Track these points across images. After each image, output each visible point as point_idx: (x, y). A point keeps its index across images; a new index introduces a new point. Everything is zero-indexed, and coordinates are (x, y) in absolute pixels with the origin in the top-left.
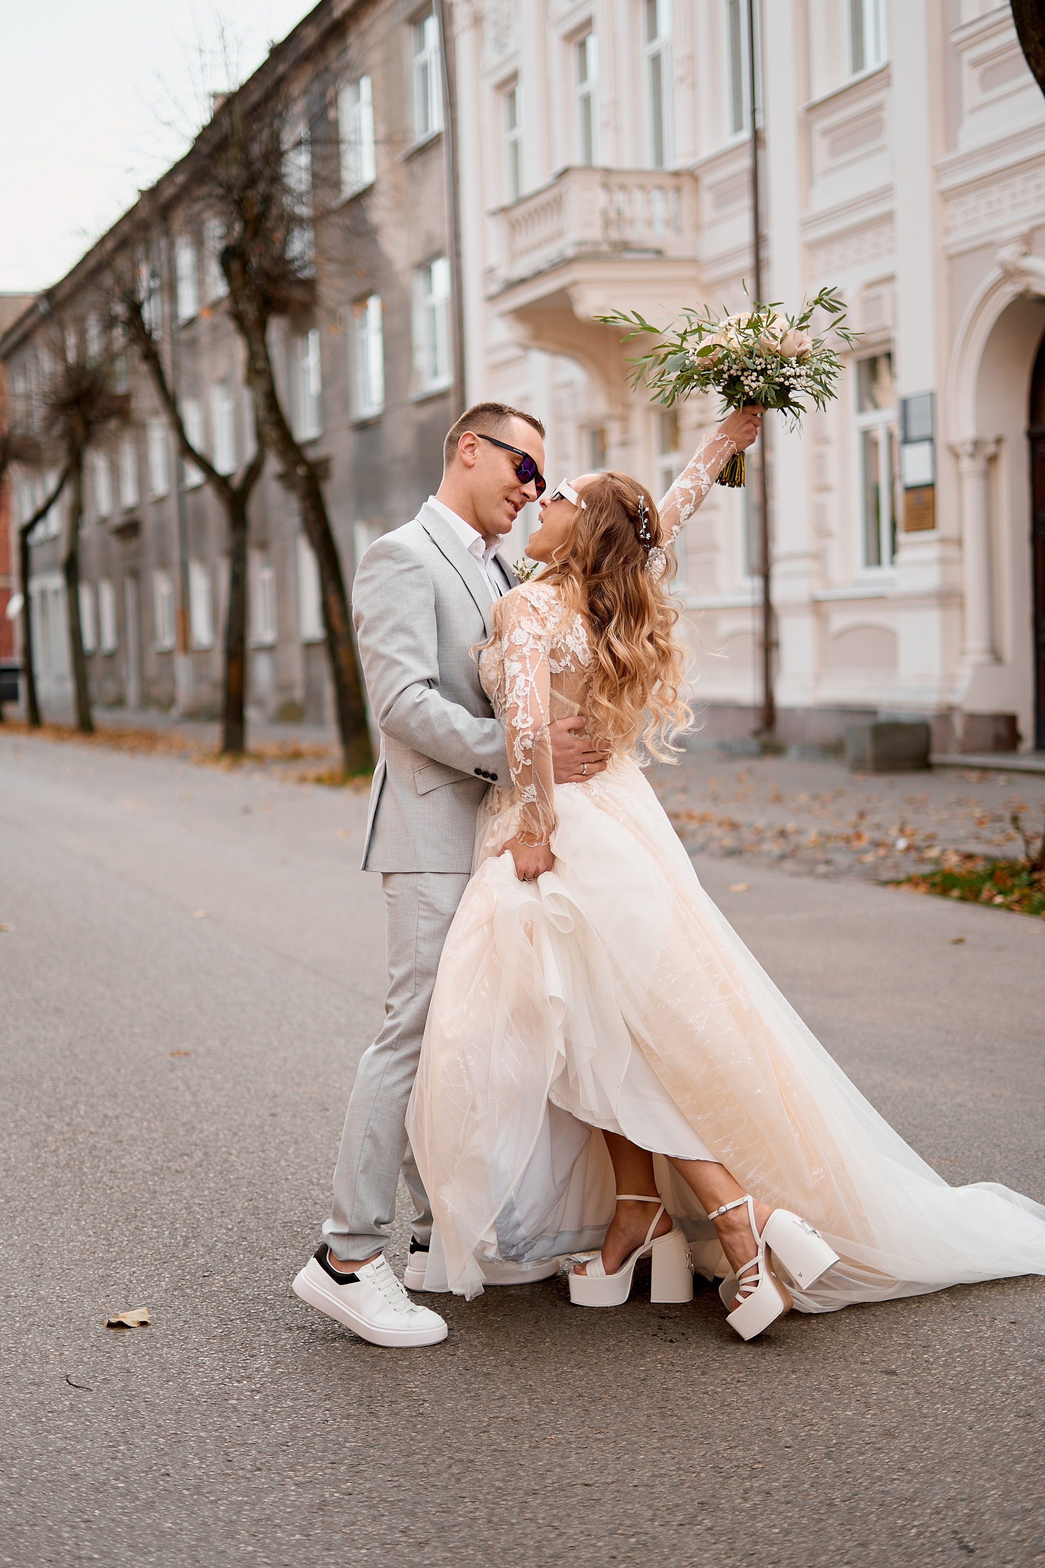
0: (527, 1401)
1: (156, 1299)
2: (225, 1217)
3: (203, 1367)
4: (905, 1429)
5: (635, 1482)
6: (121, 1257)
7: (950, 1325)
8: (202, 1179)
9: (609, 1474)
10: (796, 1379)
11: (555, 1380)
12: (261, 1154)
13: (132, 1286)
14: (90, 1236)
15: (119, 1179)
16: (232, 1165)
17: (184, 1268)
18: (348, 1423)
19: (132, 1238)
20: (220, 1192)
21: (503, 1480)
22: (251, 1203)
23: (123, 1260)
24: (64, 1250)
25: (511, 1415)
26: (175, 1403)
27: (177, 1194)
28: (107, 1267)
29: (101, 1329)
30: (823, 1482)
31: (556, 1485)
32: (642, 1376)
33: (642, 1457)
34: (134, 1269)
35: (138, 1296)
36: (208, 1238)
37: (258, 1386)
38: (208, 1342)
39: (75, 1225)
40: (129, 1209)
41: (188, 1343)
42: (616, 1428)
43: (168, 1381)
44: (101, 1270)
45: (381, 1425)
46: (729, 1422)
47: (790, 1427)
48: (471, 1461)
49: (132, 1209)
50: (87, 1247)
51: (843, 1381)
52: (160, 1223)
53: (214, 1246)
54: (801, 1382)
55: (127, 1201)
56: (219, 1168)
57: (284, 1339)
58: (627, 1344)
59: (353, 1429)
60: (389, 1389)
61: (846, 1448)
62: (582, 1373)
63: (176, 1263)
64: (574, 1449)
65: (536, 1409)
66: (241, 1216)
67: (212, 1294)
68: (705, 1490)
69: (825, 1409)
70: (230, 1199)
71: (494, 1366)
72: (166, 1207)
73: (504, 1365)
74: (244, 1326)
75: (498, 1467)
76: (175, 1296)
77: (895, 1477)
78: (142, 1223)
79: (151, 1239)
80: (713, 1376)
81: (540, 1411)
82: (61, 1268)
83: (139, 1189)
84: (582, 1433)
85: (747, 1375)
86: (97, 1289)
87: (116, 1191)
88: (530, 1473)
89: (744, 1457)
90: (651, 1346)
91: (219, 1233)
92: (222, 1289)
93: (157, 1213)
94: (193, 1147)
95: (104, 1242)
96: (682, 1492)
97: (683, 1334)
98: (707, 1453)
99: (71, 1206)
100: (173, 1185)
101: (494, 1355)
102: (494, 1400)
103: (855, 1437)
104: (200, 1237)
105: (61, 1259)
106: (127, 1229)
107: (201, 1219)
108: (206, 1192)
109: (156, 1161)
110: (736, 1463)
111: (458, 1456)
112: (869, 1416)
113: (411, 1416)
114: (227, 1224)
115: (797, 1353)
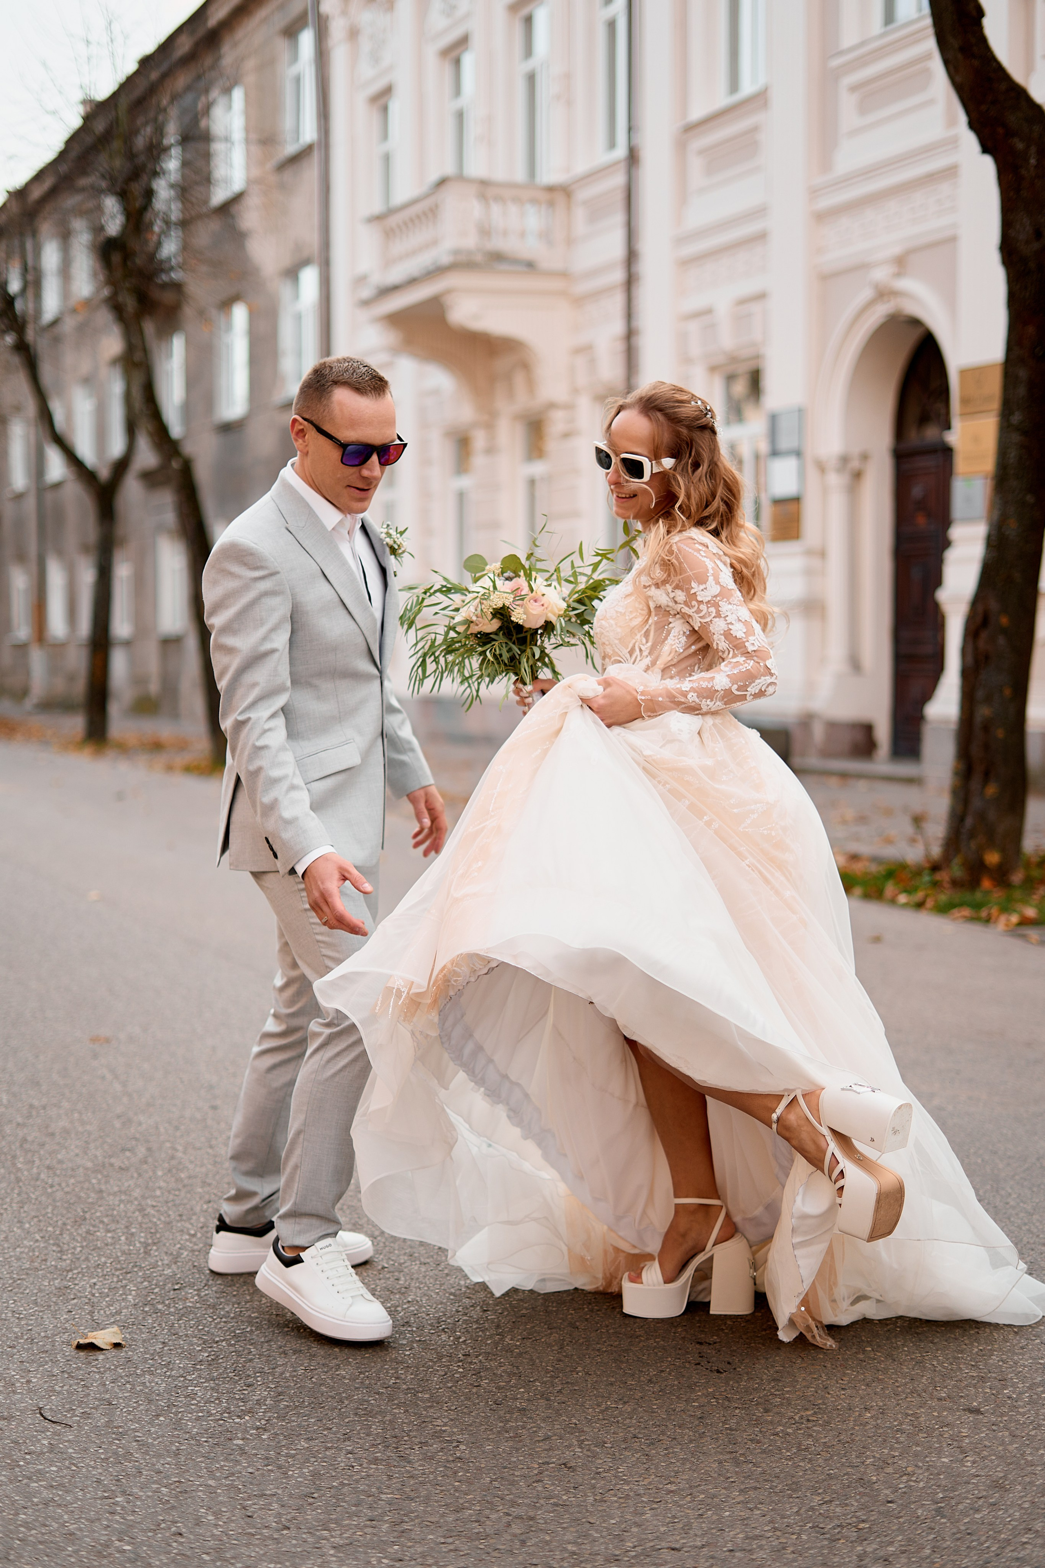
0: (576, 1443)
1: (125, 1316)
2: (185, 1221)
3: (194, 1399)
4: (1015, 1480)
5: (730, 1546)
6: (77, 1265)
7: (1020, 1354)
8: (150, 1178)
9: (696, 1535)
10: (872, 1417)
11: (601, 1417)
12: (210, 1151)
13: (96, 1300)
14: (37, 1241)
15: (59, 1176)
16: (180, 1163)
17: (150, 1279)
18: (377, 1469)
19: (85, 1244)
20: (173, 1192)
21: (575, 1543)
22: (210, 1205)
23: (80, 1270)
24: (11, 1257)
25: (562, 1461)
26: (172, 1443)
27: (126, 1194)
28: (63, 1277)
29: (70, 1351)
30: (945, 1546)
31: (639, 1549)
32: (698, 1413)
33: (727, 1513)
34: (94, 1280)
35: (105, 1312)
36: (170, 1244)
37: (263, 1422)
38: (195, 1369)
39: (18, 1228)
40: (76, 1211)
41: (172, 1370)
42: (687, 1477)
43: (158, 1416)
44: (57, 1281)
45: (417, 1472)
46: (814, 1471)
47: (884, 1476)
48: (532, 1519)
49: (79, 1210)
50: (37, 1254)
51: (925, 1421)
52: (113, 1226)
53: (179, 1255)
54: (879, 1422)
55: (72, 1201)
56: (166, 1165)
57: (281, 1366)
58: (670, 1374)
59: (385, 1478)
60: (415, 1427)
61: (958, 1504)
62: (629, 1410)
63: (140, 1274)
64: (646, 1503)
65: (589, 1453)
66: (202, 1219)
67: (187, 1311)
68: (812, 1555)
69: (916, 1455)
70: (185, 1201)
71: (528, 1400)
72: (117, 1208)
73: (539, 1399)
74: (232, 1349)
75: (565, 1525)
76: (146, 1312)
77: (1024, 1540)
78: (94, 1226)
79: (107, 1245)
80: (778, 1413)
81: (595, 1456)
82: (11, 1278)
83: (82, 1188)
84: (650, 1483)
85: (815, 1413)
86: (56, 1303)
87: (57, 1190)
88: (604, 1534)
89: (844, 1515)
90: (697, 1377)
91: (182, 1239)
92: (198, 1305)
93: (107, 1216)
94: (134, 1143)
95: (54, 1248)
96: (787, 1559)
97: (729, 1363)
98: (800, 1509)
99: (12, 1207)
100: (119, 1183)
101: (524, 1387)
102: (539, 1441)
103: (962, 1490)
104: (161, 1244)
105: (10, 1267)
106: (78, 1234)
107: (158, 1223)
108: (158, 1193)
109: (96, 1156)
110: (836, 1522)
111: (515, 1511)
112: (969, 1464)
113: (448, 1461)
114: (188, 1229)
115: (863, 1387)
